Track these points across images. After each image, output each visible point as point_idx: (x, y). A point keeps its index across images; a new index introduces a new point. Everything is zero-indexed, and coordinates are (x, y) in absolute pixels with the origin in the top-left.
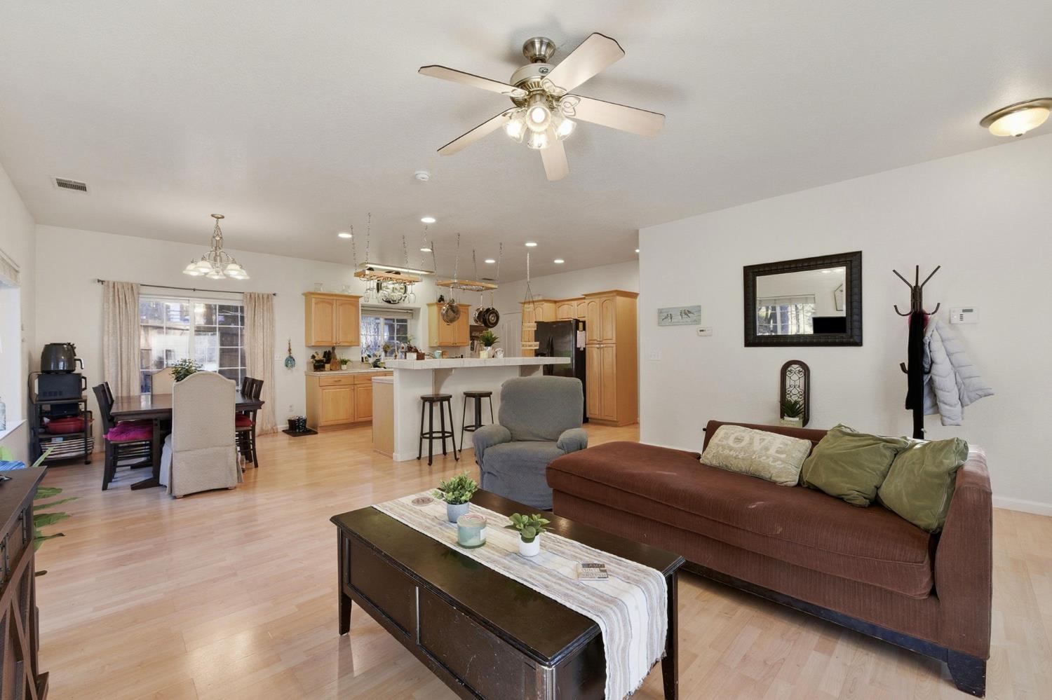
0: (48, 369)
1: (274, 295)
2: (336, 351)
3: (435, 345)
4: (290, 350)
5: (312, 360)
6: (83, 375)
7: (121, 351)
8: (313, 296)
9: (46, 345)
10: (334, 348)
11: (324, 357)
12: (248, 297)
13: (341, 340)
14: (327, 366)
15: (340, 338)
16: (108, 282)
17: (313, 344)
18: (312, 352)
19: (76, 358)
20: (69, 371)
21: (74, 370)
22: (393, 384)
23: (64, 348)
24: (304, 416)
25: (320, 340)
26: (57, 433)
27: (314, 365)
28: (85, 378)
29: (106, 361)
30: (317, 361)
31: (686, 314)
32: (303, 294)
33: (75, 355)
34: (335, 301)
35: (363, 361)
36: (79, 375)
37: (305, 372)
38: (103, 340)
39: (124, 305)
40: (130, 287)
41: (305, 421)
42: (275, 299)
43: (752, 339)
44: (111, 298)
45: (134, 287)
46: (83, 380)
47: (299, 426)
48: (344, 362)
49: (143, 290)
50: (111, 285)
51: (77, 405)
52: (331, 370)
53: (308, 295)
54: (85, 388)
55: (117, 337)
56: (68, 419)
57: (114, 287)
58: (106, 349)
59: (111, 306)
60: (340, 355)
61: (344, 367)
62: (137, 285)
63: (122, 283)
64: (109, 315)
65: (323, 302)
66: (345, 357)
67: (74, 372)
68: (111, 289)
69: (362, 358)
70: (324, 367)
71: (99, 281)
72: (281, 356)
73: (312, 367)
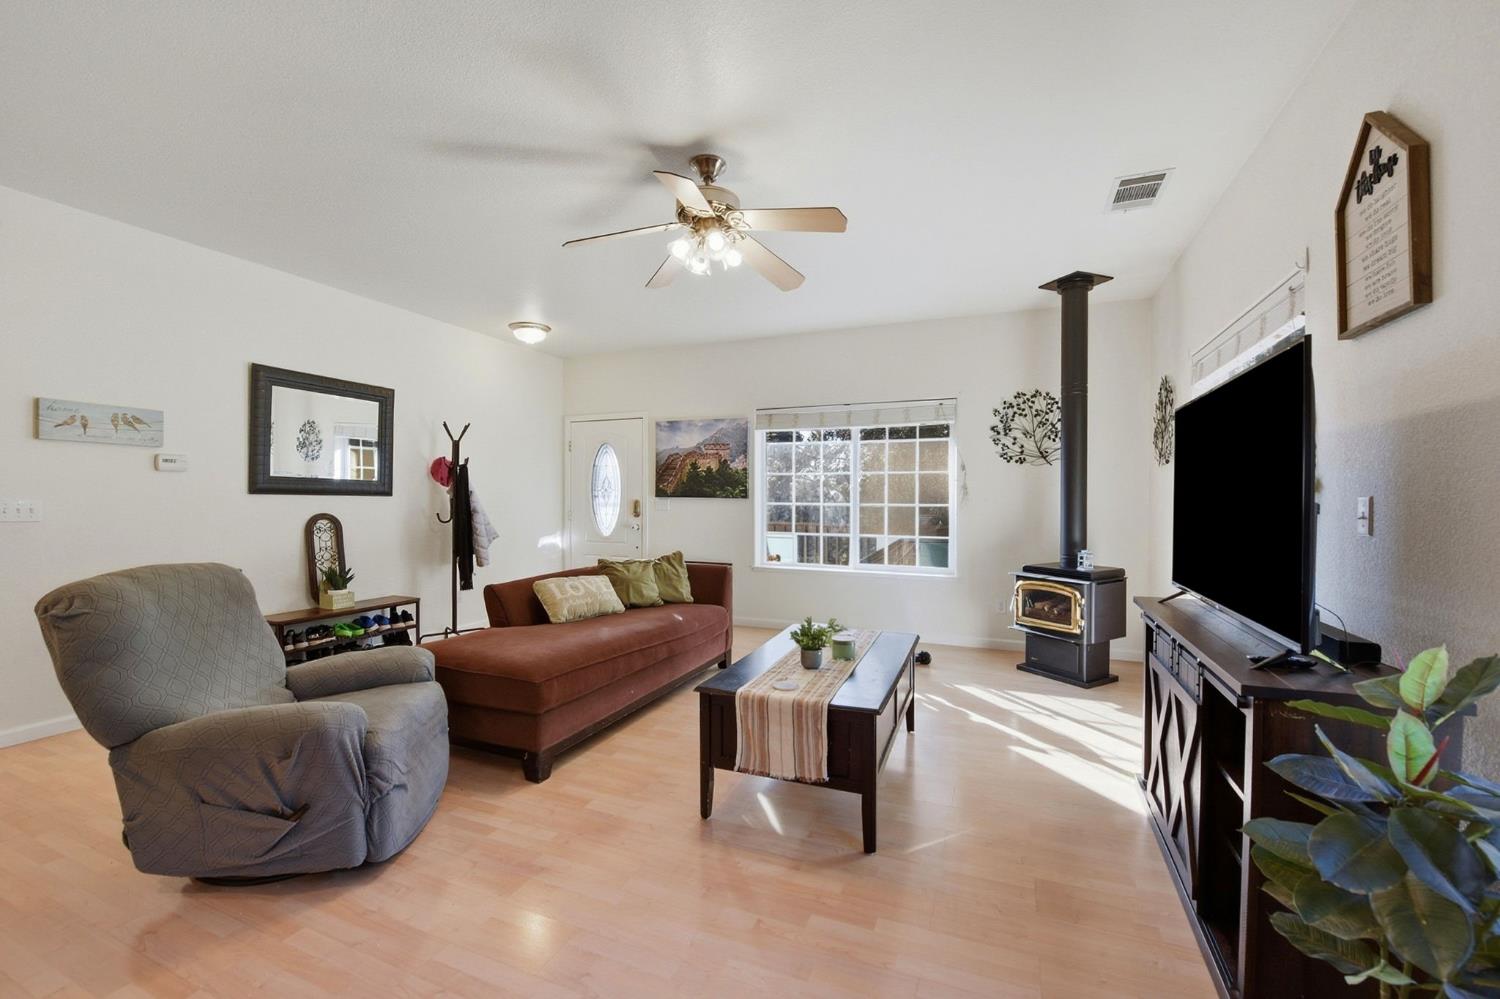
31: (129, 424)
43: (261, 482)
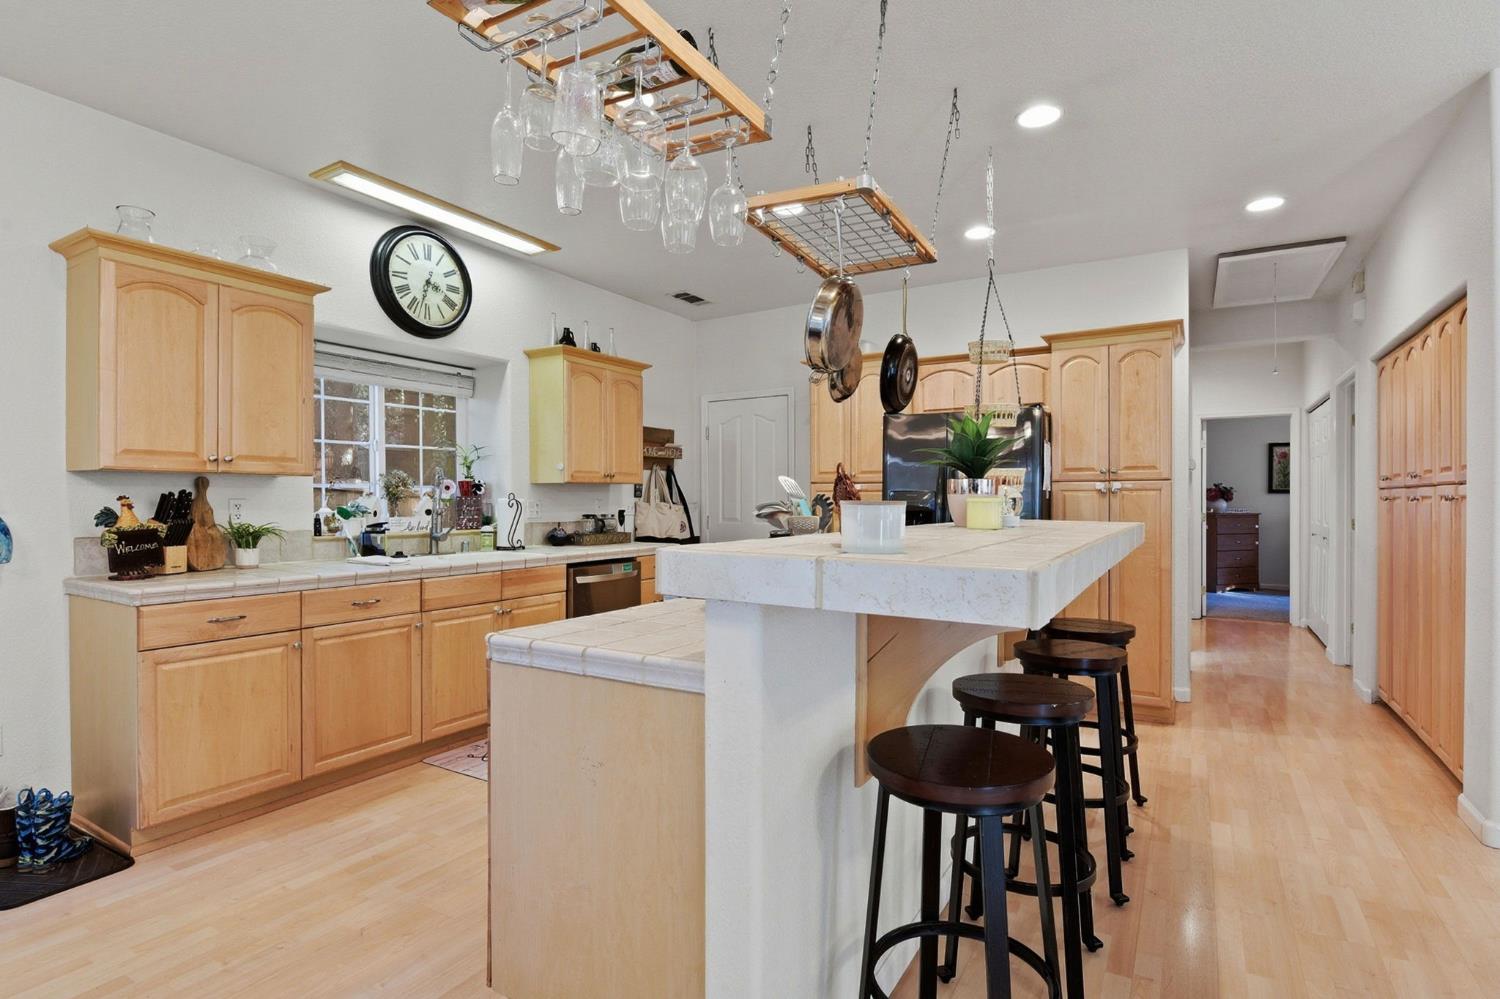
2: (213, 495)
3: (560, 480)
5: (100, 531)
8: (103, 251)
10: (201, 483)
11: (158, 517)
13: (236, 451)
14: (175, 555)
15: (233, 440)
17: (106, 461)
18: (105, 497)
22: (703, 695)
24: (60, 787)
25: (141, 444)
27: (112, 553)
30: (125, 536)
32: (56, 247)
34: (212, 289)
35: (318, 531)
37: (67, 583)
41: (64, 808)
47: (29, 839)
48: (248, 537)
52: (191, 569)
53: (77, 248)
60: (224, 508)
61: (246, 556)
65: (155, 285)
66: (252, 519)
69: (317, 521)
70: (158, 559)
73: (102, 561)
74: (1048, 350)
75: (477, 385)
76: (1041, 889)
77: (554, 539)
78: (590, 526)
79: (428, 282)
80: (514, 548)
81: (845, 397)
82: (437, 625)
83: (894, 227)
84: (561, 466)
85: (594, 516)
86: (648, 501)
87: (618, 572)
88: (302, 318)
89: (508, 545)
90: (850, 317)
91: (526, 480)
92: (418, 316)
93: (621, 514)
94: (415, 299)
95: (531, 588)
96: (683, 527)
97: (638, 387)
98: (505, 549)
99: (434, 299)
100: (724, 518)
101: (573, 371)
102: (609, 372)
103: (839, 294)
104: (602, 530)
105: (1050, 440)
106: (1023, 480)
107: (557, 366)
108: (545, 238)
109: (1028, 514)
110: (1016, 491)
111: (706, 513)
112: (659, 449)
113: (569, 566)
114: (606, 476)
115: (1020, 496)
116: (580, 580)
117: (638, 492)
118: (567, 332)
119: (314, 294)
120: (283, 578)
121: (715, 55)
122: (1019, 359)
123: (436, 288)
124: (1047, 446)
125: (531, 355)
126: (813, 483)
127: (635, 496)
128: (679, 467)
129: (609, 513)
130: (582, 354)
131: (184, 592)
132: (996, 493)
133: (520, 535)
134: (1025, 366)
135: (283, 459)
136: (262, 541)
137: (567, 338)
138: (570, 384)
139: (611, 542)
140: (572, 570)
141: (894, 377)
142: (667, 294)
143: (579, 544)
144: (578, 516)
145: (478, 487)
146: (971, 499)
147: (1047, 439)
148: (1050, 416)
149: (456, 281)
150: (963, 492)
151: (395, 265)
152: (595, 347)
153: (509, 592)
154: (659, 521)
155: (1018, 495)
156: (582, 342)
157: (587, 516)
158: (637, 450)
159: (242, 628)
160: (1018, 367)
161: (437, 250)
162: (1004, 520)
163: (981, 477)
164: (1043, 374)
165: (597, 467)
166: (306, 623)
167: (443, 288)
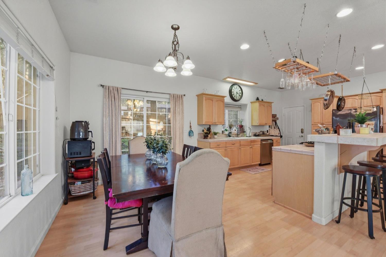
0: (74, 138)
1: (184, 95)
4: (191, 127)
5: (203, 132)
6: (93, 140)
7: (112, 126)
8: (204, 96)
9: (73, 122)
12: (173, 96)
13: (216, 121)
15: (216, 120)
16: (106, 86)
17: (202, 123)
19: (89, 130)
20: (85, 139)
21: (88, 138)
22: (314, 156)
23: (82, 124)
25: (206, 121)
26: (77, 179)
28: (94, 143)
29: (105, 132)
33: (89, 129)
34: (214, 99)
36: (91, 141)
37: (197, 139)
38: (103, 119)
39: (114, 100)
40: (117, 89)
42: (184, 98)
44: (107, 96)
45: (119, 90)
46: (93, 144)
48: (215, 134)
49: (124, 91)
50: (107, 88)
51: (89, 160)
52: (210, 138)
54: (94, 149)
55: (110, 118)
56: (85, 169)
57: (109, 89)
58: (104, 125)
59: (107, 100)
61: (216, 136)
62: (120, 88)
63: (113, 87)
64: (106, 105)
65: (209, 99)
66: (216, 131)
67: (88, 140)
68: (107, 90)
71: (101, 85)
72: (187, 130)
74: (382, 92)
75: (242, 109)
76: (379, 198)
77: (255, 135)
78: (261, 133)
79: (237, 93)
80: (250, 137)
81: (327, 109)
82: (242, 148)
83: (342, 78)
84: (258, 122)
85: (262, 131)
86: (272, 128)
87: (269, 141)
88: (223, 101)
89: (249, 136)
90: (332, 96)
91: (251, 125)
92: (235, 98)
93: (267, 131)
94: (235, 96)
95: (255, 143)
96: (279, 134)
97: (271, 107)
98: (248, 137)
99: (238, 95)
100: (288, 132)
101: (260, 105)
102: (266, 105)
103: (331, 93)
104: (263, 134)
105: (382, 114)
106: (374, 124)
107: (257, 105)
108: (255, 82)
109: (376, 131)
110: (373, 127)
111: (283, 131)
112: (274, 118)
113: (261, 140)
114: (265, 124)
115: (374, 128)
116: (263, 143)
117: (270, 126)
118: (258, 98)
119: (224, 98)
120: (220, 140)
121: (302, 54)
122: (372, 95)
123: (238, 93)
124: (381, 116)
125: (251, 103)
126: (312, 125)
127: (269, 127)
128: (277, 122)
129: (265, 131)
130: (260, 102)
131: (213, 141)
132: (367, 127)
133: (251, 134)
134: (373, 97)
135: (221, 122)
136: (217, 134)
137: (258, 99)
138: (259, 108)
139: (266, 136)
140: (262, 141)
141: (340, 105)
142: (277, 88)
143: (260, 136)
144: (259, 131)
145: (243, 126)
146: (361, 128)
147: (381, 114)
148: (382, 108)
149: (241, 92)
150: (359, 127)
151: (233, 91)
152: (262, 100)
153: (252, 144)
154: (274, 132)
155: (373, 128)
156: (260, 99)
157: (261, 131)
158: (271, 119)
159: (220, 146)
160: (372, 97)
161: (238, 87)
162: (369, 132)
163: (363, 124)
164: (380, 98)
165: (264, 122)
166: (226, 146)
167: (239, 93)
